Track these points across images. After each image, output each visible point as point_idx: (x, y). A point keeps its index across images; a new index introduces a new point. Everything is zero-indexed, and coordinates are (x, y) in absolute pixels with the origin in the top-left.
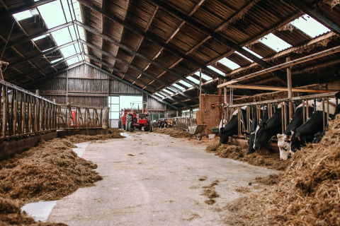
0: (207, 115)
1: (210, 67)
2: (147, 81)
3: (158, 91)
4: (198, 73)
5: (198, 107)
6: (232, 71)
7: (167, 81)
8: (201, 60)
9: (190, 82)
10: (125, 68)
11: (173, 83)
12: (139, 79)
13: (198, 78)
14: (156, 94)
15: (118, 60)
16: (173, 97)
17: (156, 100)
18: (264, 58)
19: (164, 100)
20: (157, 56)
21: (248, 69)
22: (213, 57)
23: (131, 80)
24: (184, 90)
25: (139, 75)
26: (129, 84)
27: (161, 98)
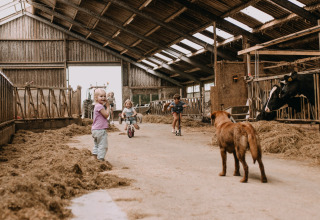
0: (226, 92)
1: (229, 19)
2: (129, 41)
3: (147, 57)
4: (210, 29)
5: (212, 80)
6: (262, 25)
7: (162, 42)
8: (215, 9)
9: (199, 42)
10: (94, 22)
11: (171, 43)
12: (116, 39)
13: (210, 35)
14: (144, 61)
15: (80, 9)
16: (171, 65)
17: (144, 71)
18: (307, 6)
19: (156, 71)
20: (146, 5)
21: (285, 22)
22: (233, 4)
23: (102, 40)
24: (189, 54)
25: (116, 32)
26: (99, 46)
27: (152, 68)
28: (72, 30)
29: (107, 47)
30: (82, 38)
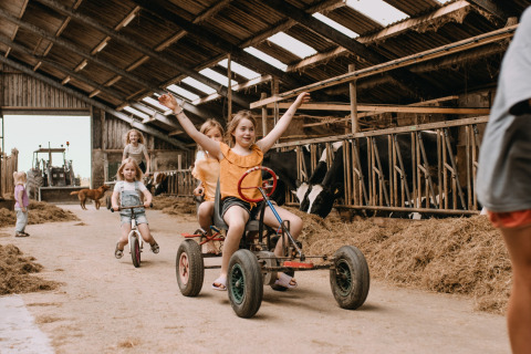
1: (251, 50)
2: (102, 77)
3: (131, 102)
4: (224, 63)
6: (300, 60)
7: (154, 79)
8: (230, 35)
9: (210, 82)
10: (45, 46)
11: (168, 81)
12: (81, 72)
13: (223, 71)
14: (127, 108)
15: (23, 25)
16: (169, 117)
18: (362, 36)
19: (147, 124)
20: (125, 24)
21: (332, 59)
22: (257, 29)
23: (59, 74)
24: (196, 100)
25: (80, 63)
26: (55, 84)
27: (141, 119)
28: (10, 57)
29: (68, 85)
30: (26, 70)
